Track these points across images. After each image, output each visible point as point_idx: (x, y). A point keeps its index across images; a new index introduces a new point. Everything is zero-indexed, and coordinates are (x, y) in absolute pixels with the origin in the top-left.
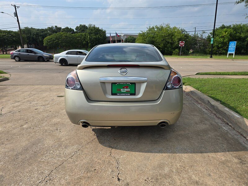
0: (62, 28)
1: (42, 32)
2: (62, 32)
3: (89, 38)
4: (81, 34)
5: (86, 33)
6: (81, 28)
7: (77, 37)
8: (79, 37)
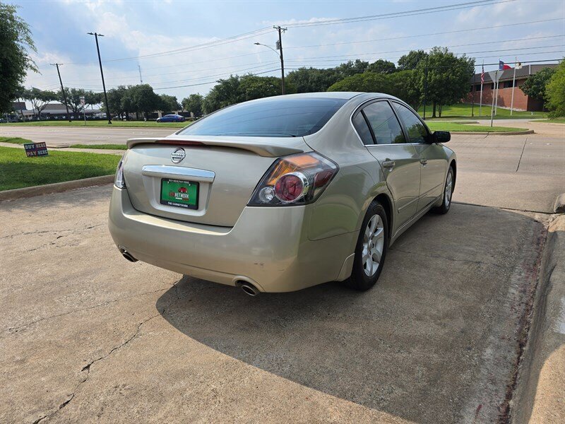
0: (370, 63)
1: (329, 75)
2: (370, 71)
3: (423, 80)
4: (406, 74)
5: (418, 69)
6: (411, 59)
7: (396, 81)
8: (401, 80)
